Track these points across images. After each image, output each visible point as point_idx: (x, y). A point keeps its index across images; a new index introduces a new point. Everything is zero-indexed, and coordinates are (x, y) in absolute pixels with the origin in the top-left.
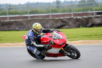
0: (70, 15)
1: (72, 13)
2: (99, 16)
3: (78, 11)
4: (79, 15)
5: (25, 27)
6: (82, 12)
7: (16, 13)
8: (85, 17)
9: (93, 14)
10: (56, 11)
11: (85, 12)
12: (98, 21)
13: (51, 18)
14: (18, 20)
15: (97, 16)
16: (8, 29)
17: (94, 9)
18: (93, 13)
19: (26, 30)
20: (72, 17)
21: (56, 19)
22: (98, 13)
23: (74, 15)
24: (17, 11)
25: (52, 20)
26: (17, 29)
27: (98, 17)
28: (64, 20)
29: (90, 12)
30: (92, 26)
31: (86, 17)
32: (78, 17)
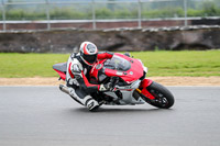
0: (136, 24)
1: (139, 20)
2: (195, 27)
3: (153, 15)
5: (39, 46)
6: (159, 19)
7: (22, 17)
8: (165, 28)
9: (182, 23)
11: (167, 19)
13: (95, 28)
14: (25, 31)
15: (191, 27)
16: (4, 48)
17: (186, 12)
19: (41, 52)
20: (140, 28)
21: (106, 30)
22: (194, 22)
24: (25, 12)
25: (98, 32)
26: (23, 48)
27: (192, 30)
28: (122, 34)
29: (176, 19)
31: (169, 29)
32: (152, 29)
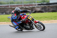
4: (27, 5)
10: (13, 3)
12: (39, 9)
18: (36, 4)
23: (24, 5)
30: (35, 12)
